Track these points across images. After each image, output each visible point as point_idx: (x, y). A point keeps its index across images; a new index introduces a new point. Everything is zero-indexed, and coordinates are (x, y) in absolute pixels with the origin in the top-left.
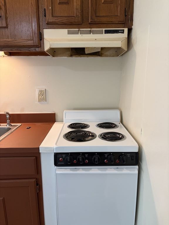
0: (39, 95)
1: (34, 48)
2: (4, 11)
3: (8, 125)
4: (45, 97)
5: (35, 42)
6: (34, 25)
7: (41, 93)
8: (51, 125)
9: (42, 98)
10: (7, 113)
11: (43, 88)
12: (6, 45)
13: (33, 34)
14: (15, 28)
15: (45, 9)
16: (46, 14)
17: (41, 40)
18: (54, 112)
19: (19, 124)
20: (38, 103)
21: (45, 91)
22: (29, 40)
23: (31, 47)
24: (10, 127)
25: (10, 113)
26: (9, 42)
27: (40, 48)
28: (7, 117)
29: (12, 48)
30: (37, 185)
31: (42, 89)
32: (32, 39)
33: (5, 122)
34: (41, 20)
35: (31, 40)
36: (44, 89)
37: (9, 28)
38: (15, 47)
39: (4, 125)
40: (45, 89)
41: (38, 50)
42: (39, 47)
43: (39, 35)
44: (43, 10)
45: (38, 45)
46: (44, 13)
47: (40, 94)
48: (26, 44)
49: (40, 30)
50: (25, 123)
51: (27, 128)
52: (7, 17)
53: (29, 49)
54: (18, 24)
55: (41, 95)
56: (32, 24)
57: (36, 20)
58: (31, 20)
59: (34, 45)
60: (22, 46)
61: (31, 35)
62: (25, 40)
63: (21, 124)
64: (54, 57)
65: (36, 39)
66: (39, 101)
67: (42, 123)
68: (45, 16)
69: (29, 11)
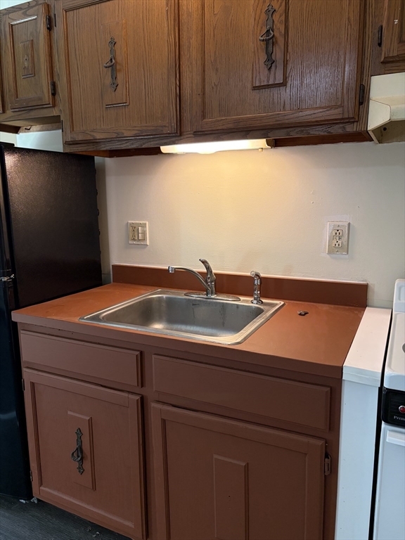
0: (332, 238)
1: (341, 125)
2: (283, 48)
3: (255, 302)
4: (345, 243)
5: (346, 110)
6: (349, 69)
7: (338, 233)
8: (356, 312)
9: (337, 245)
10: (257, 275)
11: (343, 220)
12: (278, 124)
13: (342, 93)
14: (302, 83)
15: (382, 27)
16: (384, 38)
17: (361, 103)
18: (366, 281)
19: (280, 303)
20: (328, 256)
21: (347, 228)
22: (330, 108)
23: (334, 123)
24: (262, 307)
25: (262, 275)
26: (286, 118)
27: (355, 124)
28: (256, 283)
29: (289, 130)
30: (327, 456)
31: (340, 224)
32: (339, 103)
33: (251, 295)
34: (367, 54)
35: (336, 107)
36: (346, 224)
37: (288, 85)
38: (297, 126)
39: (247, 301)
40: (349, 224)
41: (350, 128)
42: (354, 122)
43: (358, 91)
44: (376, 31)
45: (353, 118)
46: (376, 38)
47: (334, 234)
48: (322, 119)
49: (362, 79)
50: (292, 302)
51: (300, 314)
52: (287, 61)
53: (330, 130)
54: (310, 72)
55: (338, 238)
56: (345, 67)
57: (354, 56)
58: (342, 60)
59: (343, 119)
60: (313, 122)
61: (339, 94)
62: (323, 108)
63: (282, 303)
64: (380, 145)
65: (350, 104)
66: (329, 253)
67: (332, 306)
68: (380, 45)
69: (340, 38)
